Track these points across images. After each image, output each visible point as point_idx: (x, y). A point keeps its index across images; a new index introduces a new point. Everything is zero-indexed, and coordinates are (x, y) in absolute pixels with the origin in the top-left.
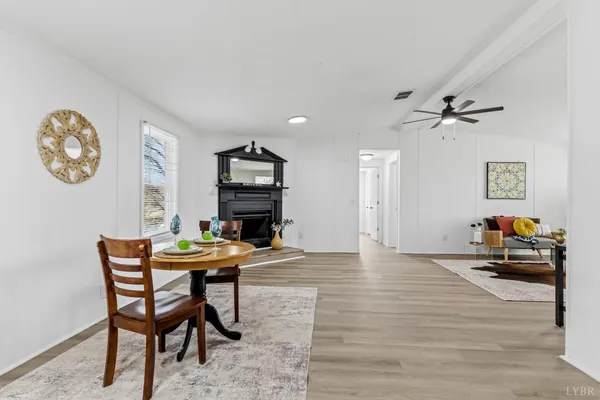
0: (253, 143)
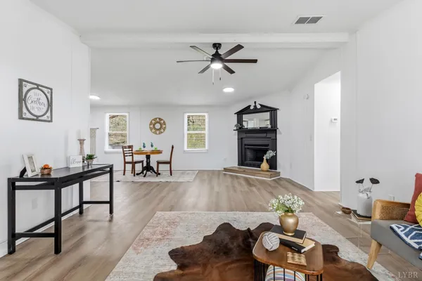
0: (255, 102)
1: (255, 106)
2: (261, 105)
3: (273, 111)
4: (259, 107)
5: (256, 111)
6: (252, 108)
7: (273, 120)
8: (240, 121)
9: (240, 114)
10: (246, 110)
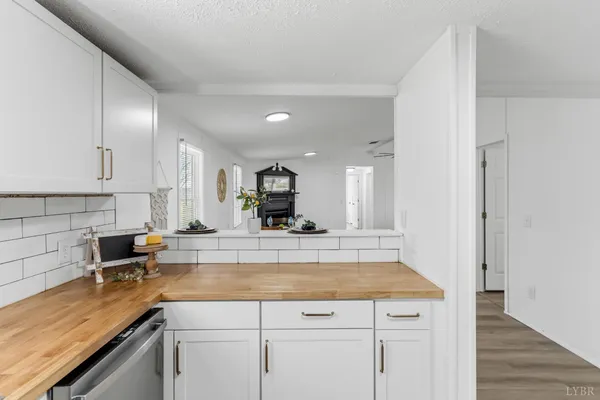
0: (278, 164)
1: (277, 168)
2: (283, 168)
3: (292, 175)
4: (281, 169)
5: (277, 173)
6: (274, 169)
7: (292, 185)
8: (260, 183)
9: (260, 175)
10: (268, 172)
